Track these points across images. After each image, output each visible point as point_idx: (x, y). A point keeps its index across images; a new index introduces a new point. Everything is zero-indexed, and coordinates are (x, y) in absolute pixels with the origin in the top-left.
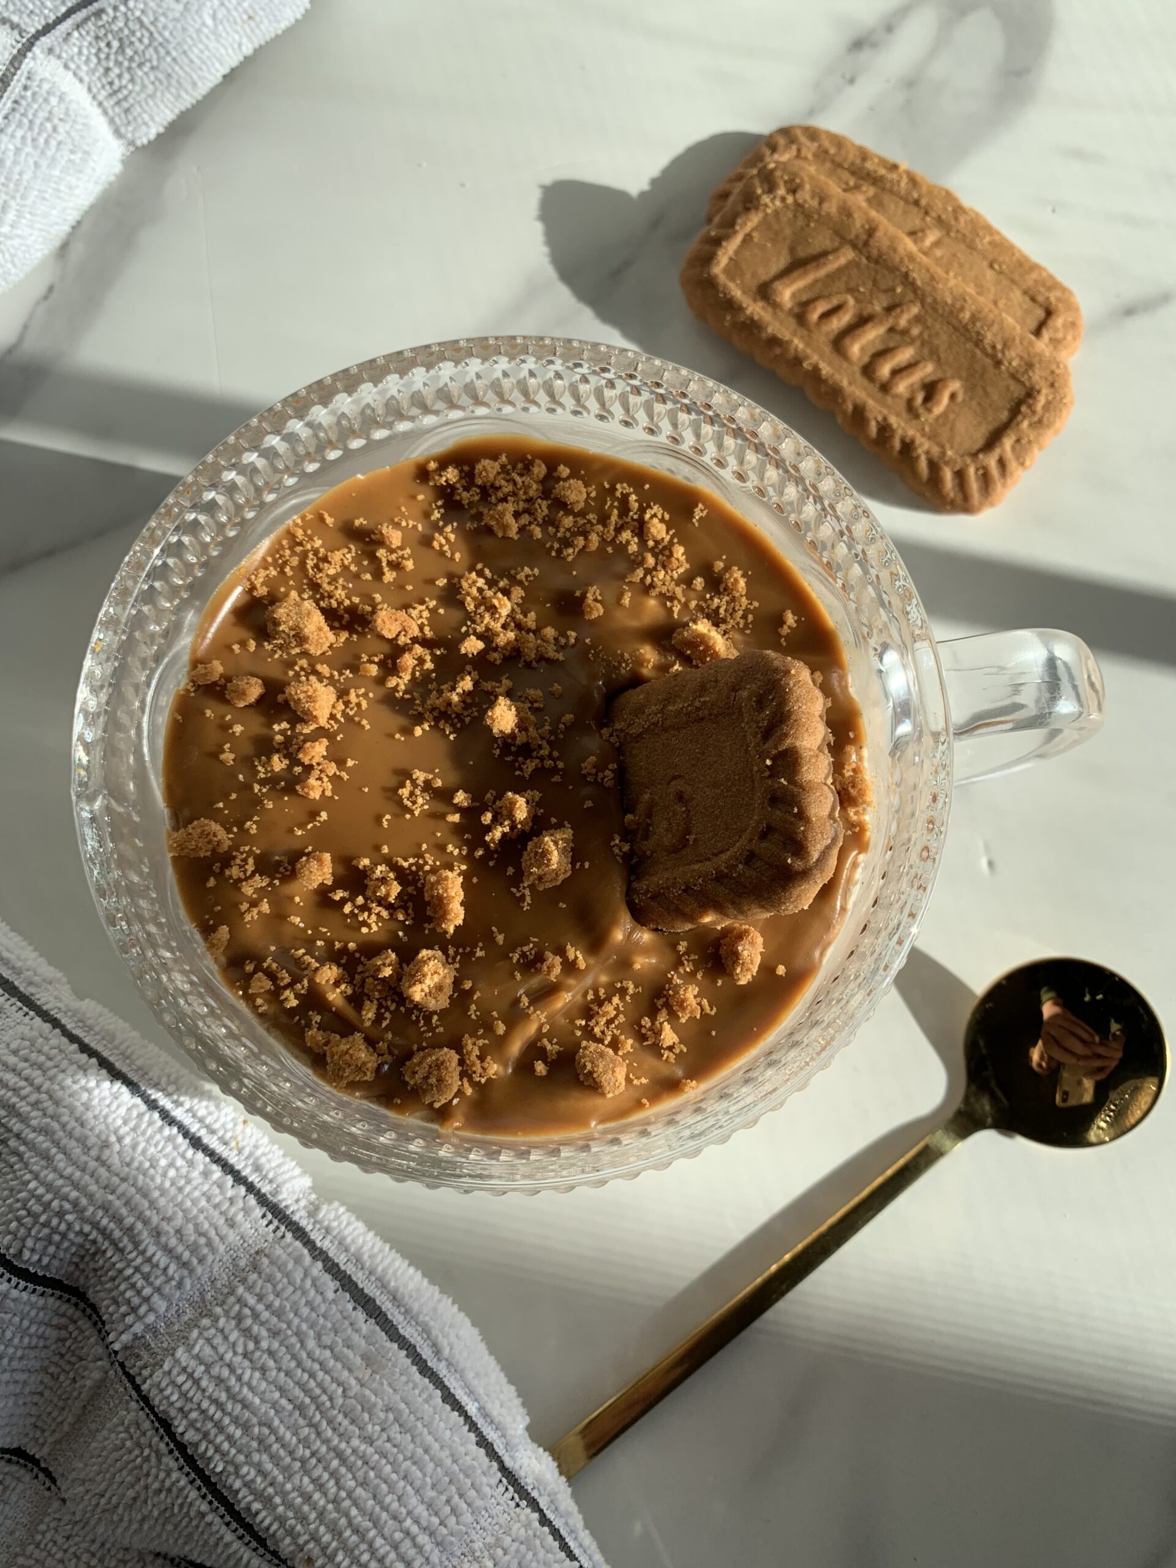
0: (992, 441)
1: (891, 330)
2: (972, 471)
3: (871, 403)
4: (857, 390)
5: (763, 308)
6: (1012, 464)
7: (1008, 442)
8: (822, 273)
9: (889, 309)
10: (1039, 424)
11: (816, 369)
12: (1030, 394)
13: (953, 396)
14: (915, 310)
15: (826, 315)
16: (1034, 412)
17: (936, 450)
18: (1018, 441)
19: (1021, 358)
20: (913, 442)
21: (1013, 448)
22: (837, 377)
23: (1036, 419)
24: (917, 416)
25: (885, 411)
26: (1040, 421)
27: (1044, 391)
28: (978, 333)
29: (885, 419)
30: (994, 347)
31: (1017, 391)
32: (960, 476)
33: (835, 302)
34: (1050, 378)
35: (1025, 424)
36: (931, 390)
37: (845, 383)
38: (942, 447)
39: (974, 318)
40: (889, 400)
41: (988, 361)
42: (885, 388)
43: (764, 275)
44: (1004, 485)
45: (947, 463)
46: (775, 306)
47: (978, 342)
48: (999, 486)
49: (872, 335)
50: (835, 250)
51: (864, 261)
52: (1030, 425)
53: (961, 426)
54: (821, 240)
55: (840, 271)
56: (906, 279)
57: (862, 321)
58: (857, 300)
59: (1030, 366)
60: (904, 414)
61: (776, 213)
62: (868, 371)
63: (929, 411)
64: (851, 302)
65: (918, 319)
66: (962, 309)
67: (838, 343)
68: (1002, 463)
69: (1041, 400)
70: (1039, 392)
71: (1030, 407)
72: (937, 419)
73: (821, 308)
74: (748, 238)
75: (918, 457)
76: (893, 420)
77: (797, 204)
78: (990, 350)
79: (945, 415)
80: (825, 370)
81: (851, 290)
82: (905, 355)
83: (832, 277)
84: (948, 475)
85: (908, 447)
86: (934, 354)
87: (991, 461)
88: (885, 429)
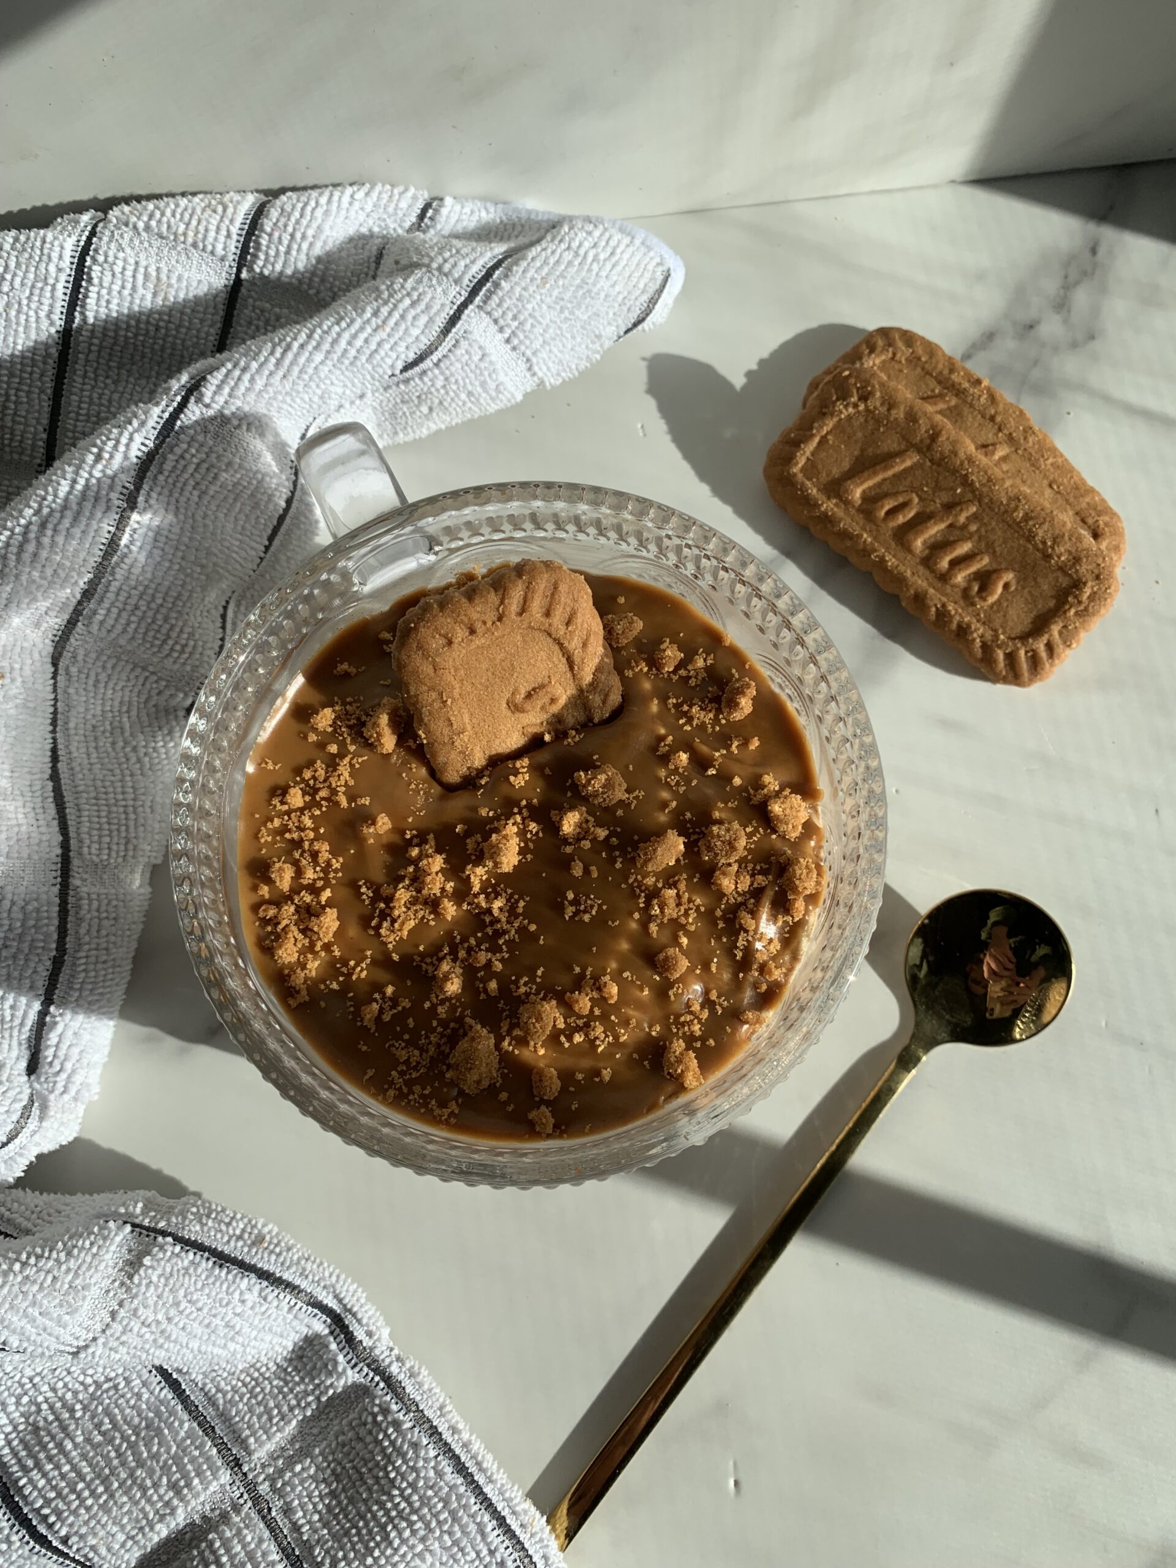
0: (1039, 625)
1: (951, 526)
2: (1022, 653)
3: (931, 591)
4: (919, 580)
5: (836, 505)
6: (1060, 647)
7: (1055, 629)
8: (890, 473)
9: (949, 507)
10: (1084, 614)
11: (882, 560)
12: (1077, 584)
13: (1006, 586)
14: (973, 509)
15: (892, 512)
16: (1080, 602)
17: (989, 635)
18: (1065, 627)
19: (1070, 552)
20: (969, 625)
21: (1060, 633)
22: (902, 568)
23: (1082, 608)
24: (973, 604)
25: (944, 599)
26: (1086, 609)
27: (1090, 584)
28: (1030, 531)
29: (944, 605)
30: (1044, 543)
31: (1064, 582)
32: (1011, 658)
33: (901, 500)
34: (1096, 571)
35: (1072, 611)
36: (985, 580)
37: (909, 573)
38: (995, 631)
39: (1027, 517)
40: (949, 590)
41: (1039, 555)
42: (944, 578)
43: (836, 472)
44: (1052, 665)
45: (999, 647)
46: (847, 503)
47: (1030, 537)
48: (1047, 665)
49: (935, 530)
50: (900, 454)
51: (928, 464)
52: (1076, 613)
53: (1012, 613)
54: (891, 443)
55: (906, 471)
56: (966, 482)
57: (921, 520)
58: (921, 499)
59: (1077, 560)
60: (962, 602)
61: (849, 418)
62: (928, 561)
63: (985, 600)
64: (916, 500)
65: (975, 517)
66: (1016, 508)
67: (903, 535)
68: (1050, 648)
69: (1087, 591)
70: (1085, 584)
71: (1076, 597)
72: (991, 606)
73: (888, 505)
74: (823, 440)
75: (974, 640)
76: (951, 607)
77: (867, 410)
78: (1041, 546)
79: (998, 602)
80: (891, 561)
81: (913, 489)
82: (965, 548)
83: (897, 477)
84: (1000, 655)
85: (963, 631)
86: (990, 549)
87: (1040, 646)
88: (943, 615)
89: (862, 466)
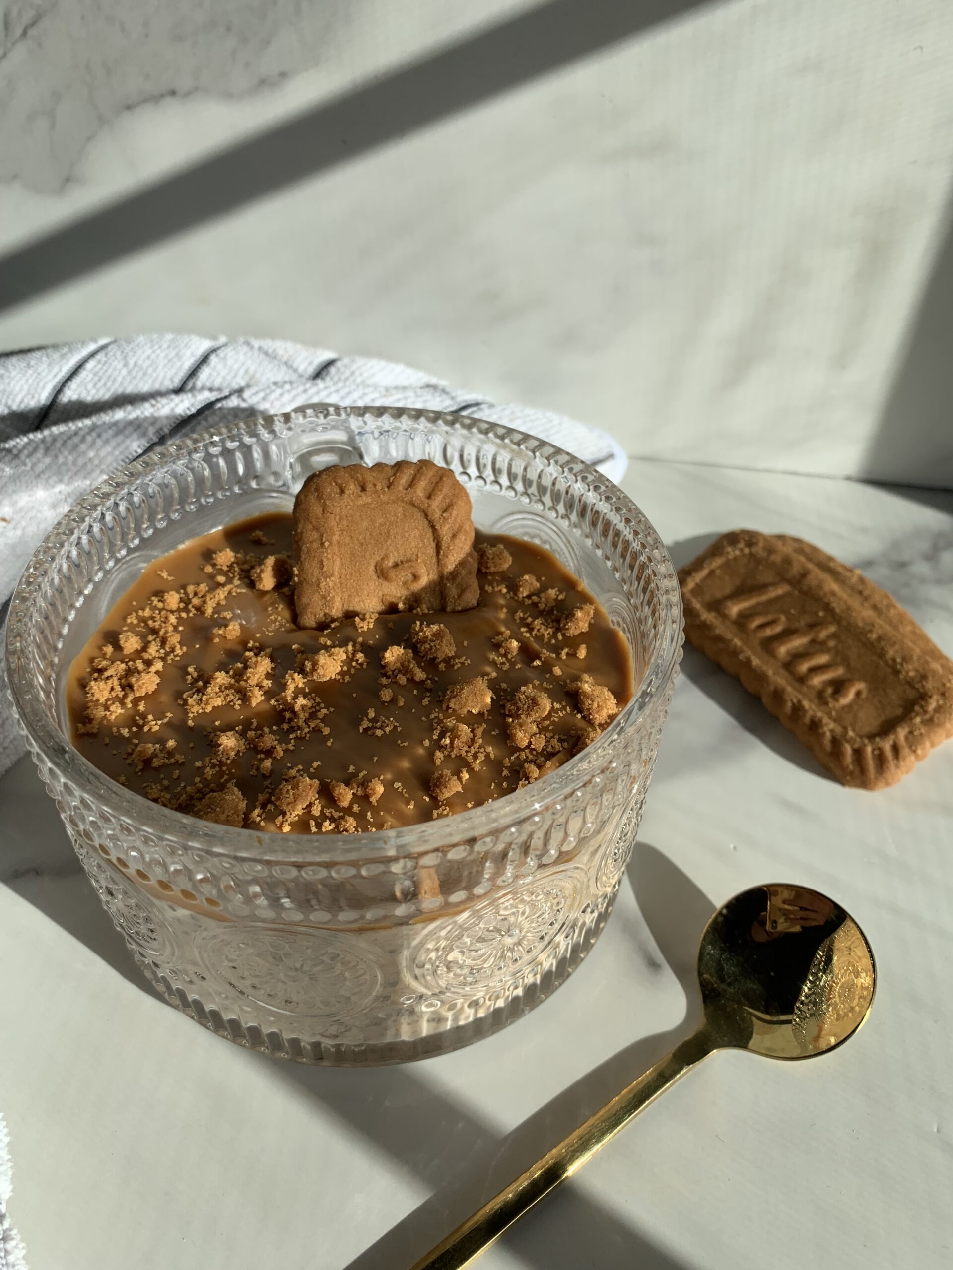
0: (887, 728)
1: (813, 642)
2: (869, 749)
3: (789, 689)
4: (778, 679)
5: (716, 618)
6: (905, 751)
7: (902, 733)
8: (764, 598)
9: (811, 626)
10: (930, 722)
11: (748, 661)
12: (924, 697)
13: (858, 693)
14: (832, 629)
15: (762, 626)
16: (925, 712)
17: (839, 730)
18: (911, 732)
19: (917, 671)
20: (820, 721)
21: (907, 738)
22: (765, 668)
23: (927, 717)
24: (826, 703)
25: (800, 696)
26: (931, 720)
27: (935, 697)
28: (882, 649)
29: (799, 702)
30: (894, 660)
31: (912, 694)
32: (858, 753)
33: (770, 617)
34: (942, 690)
35: (918, 720)
36: (838, 686)
37: (770, 673)
38: (845, 729)
39: (880, 639)
40: (805, 689)
41: (889, 670)
42: (801, 680)
43: (719, 595)
44: (897, 767)
45: (848, 741)
46: (724, 616)
47: (882, 655)
48: (892, 763)
49: (798, 642)
50: (774, 584)
51: (796, 593)
52: (922, 722)
53: (862, 715)
54: (767, 577)
55: (778, 598)
56: (828, 608)
57: (788, 633)
58: (788, 619)
59: (924, 677)
60: (816, 701)
61: (735, 559)
62: (789, 665)
63: (837, 700)
64: (783, 618)
65: (833, 636)
66: (871, 631)
67: (768, 645)
68: (896, 749)
69: (932, 705)
70: (930, 697)
71: (922, 707)
72: (843, 708)
73: (758, 621)
74: (712, 573)
75: (824, 733)
76: (806, 704)
77: (751, 554)
78: (890, 662)
79: (850, 706)
80: (756, 662)
81: (783, 611)
82: (823, 659)
83: (770, 602)
84: (848, 750)
85: (815, 726)
86: (845, 661)
87: (887, 745)
88: (798, 709)
89: (740, 593)
